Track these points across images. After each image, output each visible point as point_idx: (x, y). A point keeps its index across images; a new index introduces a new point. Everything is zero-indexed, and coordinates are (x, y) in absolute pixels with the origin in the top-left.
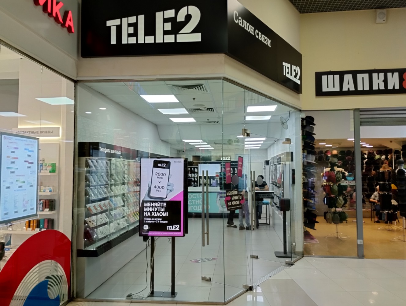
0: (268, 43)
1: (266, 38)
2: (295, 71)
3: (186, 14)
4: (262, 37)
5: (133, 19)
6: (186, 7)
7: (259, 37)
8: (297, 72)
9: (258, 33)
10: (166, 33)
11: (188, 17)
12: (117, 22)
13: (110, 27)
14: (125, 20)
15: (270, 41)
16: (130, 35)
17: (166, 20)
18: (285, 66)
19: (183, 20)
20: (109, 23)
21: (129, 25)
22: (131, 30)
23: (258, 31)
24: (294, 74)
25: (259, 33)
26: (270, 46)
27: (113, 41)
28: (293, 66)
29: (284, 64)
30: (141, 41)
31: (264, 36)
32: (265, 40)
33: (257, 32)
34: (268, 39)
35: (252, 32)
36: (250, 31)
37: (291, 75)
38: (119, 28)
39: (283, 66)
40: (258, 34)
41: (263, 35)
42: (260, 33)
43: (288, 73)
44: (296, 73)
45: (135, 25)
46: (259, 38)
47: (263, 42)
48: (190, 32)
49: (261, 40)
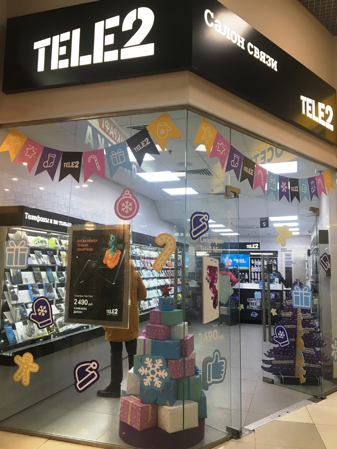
0: (273, 64)
1: (268, 57)
2: (323, 110)
3: (135, 19)
4: (260, 54)
5: (65, 36)
6: (136, 10)
7: (254, 53)
8: (327, 113)
9: (252, 47)
10: (107, 48)
11: (138, 24)
12: (46, 42)
13: (37, 50)
14: (56, 39)
15: (276, 62)
16: (61, 58)
17: (107, 32)
18: (306, 103)
19: (130, 28)
20: (37, 45)
21: (61, 44)
22: (63, 51)
23: (252, 46)
24: (321, 114)
25: (254, 49)
26: (276, 69)
27: (41, 67)
28: (319, 103)
29: (303, 98)
30: (74, 64)
31: (265, 54)
32: (267, 60)
33: (250, 47)
34: (273, 60)
35: (241, 44)
36: (237, 42)
37: (317, 115)
38: (48, 50)
39: (302, 101)
40: (252, 50)
41: (262, 52)
42: (256, 49)
43: (311, 112)
44: (325, 114)
45: (68, 44)
46: (255, 55)
47: (262, 62)
48: (139, 43)
49: (259, 59)
